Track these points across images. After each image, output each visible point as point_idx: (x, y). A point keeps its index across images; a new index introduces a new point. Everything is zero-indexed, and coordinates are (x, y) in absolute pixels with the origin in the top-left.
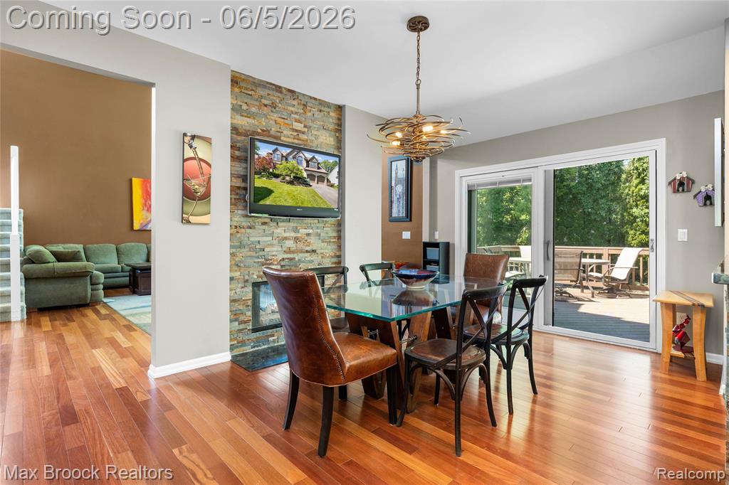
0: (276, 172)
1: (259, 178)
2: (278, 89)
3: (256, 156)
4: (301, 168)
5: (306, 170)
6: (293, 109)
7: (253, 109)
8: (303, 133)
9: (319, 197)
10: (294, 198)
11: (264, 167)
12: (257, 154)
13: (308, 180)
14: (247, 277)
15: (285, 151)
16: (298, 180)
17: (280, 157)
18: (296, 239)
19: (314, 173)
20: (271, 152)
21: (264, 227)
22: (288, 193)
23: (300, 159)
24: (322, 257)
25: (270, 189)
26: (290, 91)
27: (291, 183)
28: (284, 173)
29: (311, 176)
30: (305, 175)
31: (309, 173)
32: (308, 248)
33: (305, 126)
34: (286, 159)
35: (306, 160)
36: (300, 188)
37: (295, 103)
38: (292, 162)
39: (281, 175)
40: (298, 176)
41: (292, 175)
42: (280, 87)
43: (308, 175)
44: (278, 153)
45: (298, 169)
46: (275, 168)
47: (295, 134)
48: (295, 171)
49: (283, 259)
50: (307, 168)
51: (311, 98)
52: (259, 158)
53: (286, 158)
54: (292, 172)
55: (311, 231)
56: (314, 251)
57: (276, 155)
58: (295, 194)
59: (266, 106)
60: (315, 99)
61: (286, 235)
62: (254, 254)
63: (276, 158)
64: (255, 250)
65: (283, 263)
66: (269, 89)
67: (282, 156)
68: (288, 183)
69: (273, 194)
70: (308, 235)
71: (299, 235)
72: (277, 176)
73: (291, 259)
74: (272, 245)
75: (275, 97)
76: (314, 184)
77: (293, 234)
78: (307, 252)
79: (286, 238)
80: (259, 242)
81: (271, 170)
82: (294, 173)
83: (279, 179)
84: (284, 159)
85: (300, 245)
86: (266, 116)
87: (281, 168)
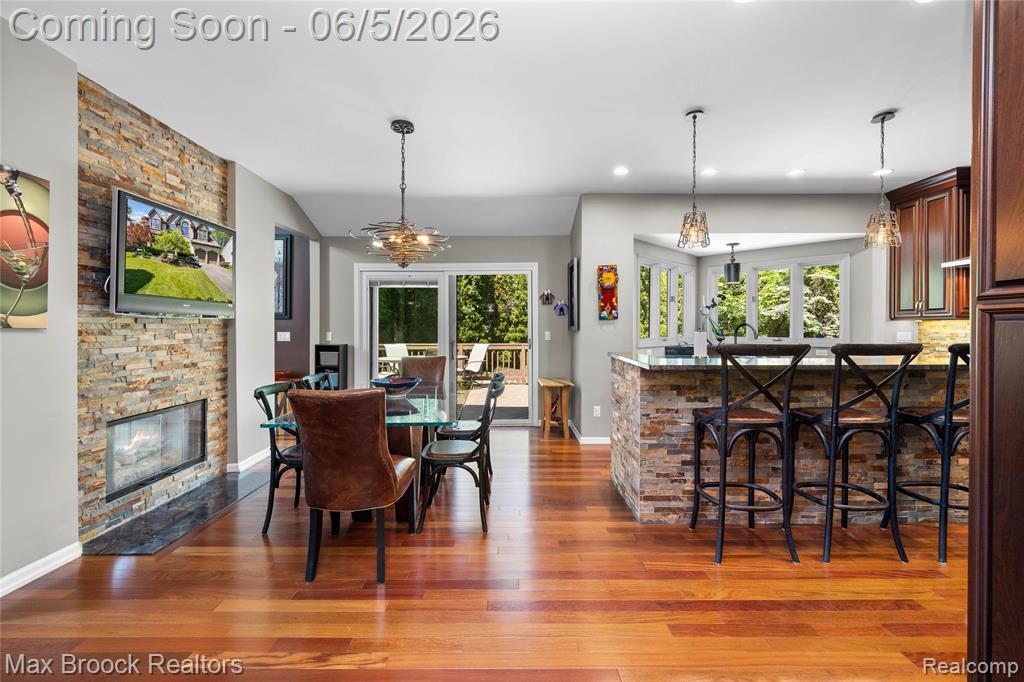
0: (156, 247)
1: (134, 256)
2: (146, 118)
3: (128, 223)
4: (187, 240)
5: (193, 243)
6: (165, 153)
7: (109, 142)
8: (180, 191)
9: (211, 282)
10: (180, 285)
11: (139, 239)
12: (130, 220)
13: (196, 258)
14: (98, 414)
15: (165, 215)
16: (183, 259)
17: (159, 223)
18: (171, 349)
19: (204, 248)
20: (147, 216)
21: (124, 332)
22: (172, 278)
23: (185, 225)
24: (205, 373)
25: (149, 273)
26: (161, 125)
27: (175, 263)
28: (166, 248)
29: (200, 252)
30: (192, 251)
31: (198, 247)
32: (187, 362)
33: (182, 182)
34: (168, 227)
35: (193, 227)
36: (185, 271)
37: (169, 144)
38: (177, 231)
39: (162, 251)
40: (184, 252)
41: (177, 251)
42: (148, 117)
43: (196, 251)
44: (156, 217)
45: (183, 243)
46: (154, 241)
47: (170, 191)
48: (179, 245)
49: (153, 380)
50: (195, 241)
51: (190, 142)
52: (132, 225)
53: (166, 224)
54: (176, 246)
55: (190, 336)
56: (194, 365)
57: (153, 221)
58: (181, 278)
59: (127, 140)
60: (196, 145)
61: (157, 342)
62: (109, 375)
63: (154, 224)
64: (110, 368)
65: (153, 386)
66: (132, 115)
67: (163, 222)
68: (171, 263)
69: (154, 280)
70: (186, 341)
71: (175, 342)
72: (156, 253)
73: (165, 379)
74: (136, 359)
75: (141, 130)
76: (203, 263)
77: (166, 342)
78: (186, 366)
79: (157, 348)
80: (117, 355)
81: (149, 245)
82: (178, 247)
83: (160, 258)
84: (165, 226)
85: (177, 358)
86: (127, 156)
87: (162, 239)
